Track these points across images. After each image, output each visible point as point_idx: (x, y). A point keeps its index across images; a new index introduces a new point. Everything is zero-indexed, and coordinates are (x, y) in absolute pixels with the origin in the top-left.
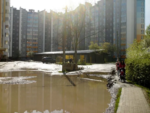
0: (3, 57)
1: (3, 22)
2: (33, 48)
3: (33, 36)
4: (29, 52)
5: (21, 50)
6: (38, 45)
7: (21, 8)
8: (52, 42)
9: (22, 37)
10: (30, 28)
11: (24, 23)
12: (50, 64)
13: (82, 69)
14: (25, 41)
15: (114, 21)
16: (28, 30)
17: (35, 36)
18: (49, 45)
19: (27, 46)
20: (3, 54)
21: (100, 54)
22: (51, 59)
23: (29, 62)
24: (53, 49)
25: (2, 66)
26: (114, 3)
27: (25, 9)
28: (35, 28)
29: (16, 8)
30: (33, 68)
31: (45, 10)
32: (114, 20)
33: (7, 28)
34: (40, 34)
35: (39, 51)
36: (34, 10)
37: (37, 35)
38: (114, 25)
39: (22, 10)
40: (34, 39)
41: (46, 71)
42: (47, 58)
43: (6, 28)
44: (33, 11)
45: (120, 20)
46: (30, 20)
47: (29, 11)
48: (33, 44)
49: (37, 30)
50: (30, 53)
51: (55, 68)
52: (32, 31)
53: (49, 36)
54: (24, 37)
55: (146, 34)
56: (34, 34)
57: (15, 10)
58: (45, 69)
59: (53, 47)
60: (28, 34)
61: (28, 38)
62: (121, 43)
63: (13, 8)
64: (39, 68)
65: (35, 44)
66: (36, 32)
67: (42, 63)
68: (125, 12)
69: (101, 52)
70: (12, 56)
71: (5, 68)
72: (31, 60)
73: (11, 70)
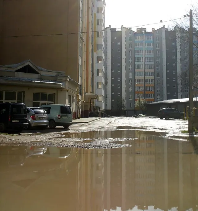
0: (94, 109)
1: (92, 51)
2: (146, 94)
3: (145, 73)
4: (138, 101)
5: (125, 99)
6: (154, 87)
7: (124, 28)
8: (179, 82)
9: (127, 76)
10: (139, 59)
11: (129, 51)
12: (172, 120)
14: (132, 81)
16: (136, 63)
17: (149, 72)
18: (174, 87)
19: (136, 90)
20: (95, 105)
22: (175, 112)
23: (137, 117)
24: (181, 94)
25: (89, 123)
27: (130, 29)
28: (149, 60)
29: (116, 29)
30: (140, 126)
31: (164, 27)
33: (100, 62)
34: (157, 69)
35: (158, 99)
36: (146, 29)
37: (152, 70)
39: (125, 30)
40: (147, 78)
41: (160, 131)
42: (167, 109)
43: (98, 62)
44: (143, 31)
46: (139, 46)
47: (137, 31)
48: (146, 87)
49: (152, 63)
50: (140, 103)
51: (178, 126)
52: (142, 65)
53: (174, 72)
54: (131, 75)
56: (147, 70)
57: (113, 31)
58: (159, 128)
59: (181, 91)
60: (136, 70)
61: (136, 78)
63: (111, 28)
64: (150, 126)
65: (150, 87)
66: (150, 67)
67: (159, 118)
70: (110, 109)
71: (91, 126)
72: (142, 115)
73: (100, 128)
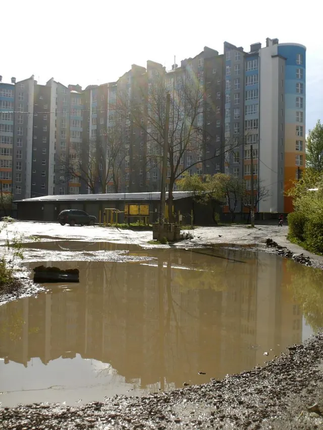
6: (12, 174)
13: (189, 237)
15: (226, 116)
17: (5, 149)
18: (43, 174)
21: (207, 202)
24: (54, 186)
26: (228, 67)
28: (6, 129)
31: (31, 78)
32: (226, 113)
34: (18, 144)
37: (10, 146)
38: (227, 125)
40: (1, 157)
42: (73, 211)
45: (243, 113)
49: (10, 134)
55: (307, 151)
56: (1, 146)
59: (54, 182)
62: (244, 173)
65: (5, 173)
66: (8, 137)
68: (257, 92)
69: (208, 198)
